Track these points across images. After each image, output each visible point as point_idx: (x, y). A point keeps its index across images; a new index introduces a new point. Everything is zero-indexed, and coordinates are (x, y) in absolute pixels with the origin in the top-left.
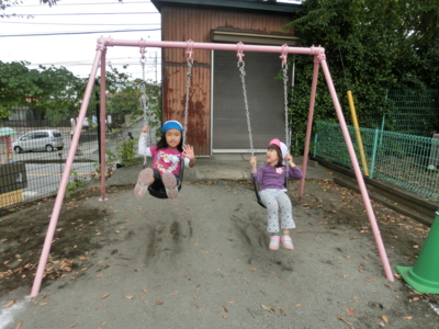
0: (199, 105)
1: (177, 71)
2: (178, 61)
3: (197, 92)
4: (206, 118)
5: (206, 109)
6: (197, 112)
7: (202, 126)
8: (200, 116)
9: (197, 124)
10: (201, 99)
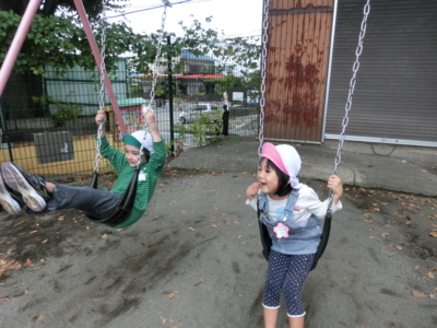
0: (312, 69)
1: (283, 22)
2: (285, 7)
3: (309, 51)
4: (319, 87)
5: (320, 76)
6: (307, 80)
7: (313, 99)
8: (312, 85)
9: (306, 96)
10: (314, 61)
